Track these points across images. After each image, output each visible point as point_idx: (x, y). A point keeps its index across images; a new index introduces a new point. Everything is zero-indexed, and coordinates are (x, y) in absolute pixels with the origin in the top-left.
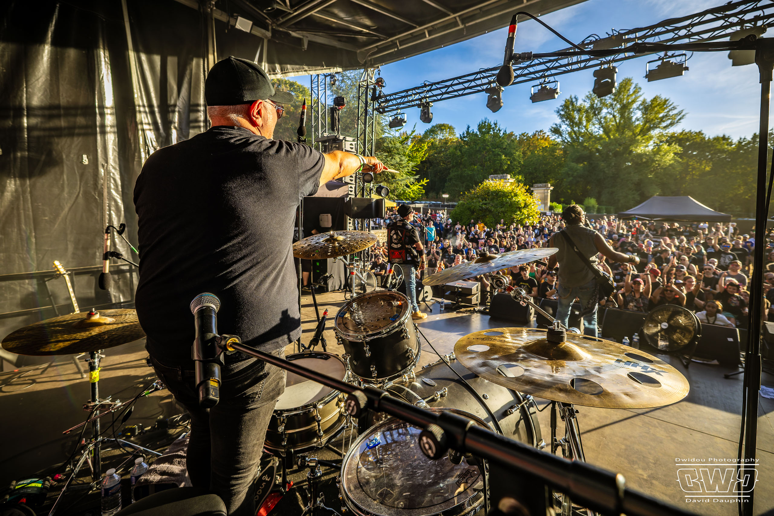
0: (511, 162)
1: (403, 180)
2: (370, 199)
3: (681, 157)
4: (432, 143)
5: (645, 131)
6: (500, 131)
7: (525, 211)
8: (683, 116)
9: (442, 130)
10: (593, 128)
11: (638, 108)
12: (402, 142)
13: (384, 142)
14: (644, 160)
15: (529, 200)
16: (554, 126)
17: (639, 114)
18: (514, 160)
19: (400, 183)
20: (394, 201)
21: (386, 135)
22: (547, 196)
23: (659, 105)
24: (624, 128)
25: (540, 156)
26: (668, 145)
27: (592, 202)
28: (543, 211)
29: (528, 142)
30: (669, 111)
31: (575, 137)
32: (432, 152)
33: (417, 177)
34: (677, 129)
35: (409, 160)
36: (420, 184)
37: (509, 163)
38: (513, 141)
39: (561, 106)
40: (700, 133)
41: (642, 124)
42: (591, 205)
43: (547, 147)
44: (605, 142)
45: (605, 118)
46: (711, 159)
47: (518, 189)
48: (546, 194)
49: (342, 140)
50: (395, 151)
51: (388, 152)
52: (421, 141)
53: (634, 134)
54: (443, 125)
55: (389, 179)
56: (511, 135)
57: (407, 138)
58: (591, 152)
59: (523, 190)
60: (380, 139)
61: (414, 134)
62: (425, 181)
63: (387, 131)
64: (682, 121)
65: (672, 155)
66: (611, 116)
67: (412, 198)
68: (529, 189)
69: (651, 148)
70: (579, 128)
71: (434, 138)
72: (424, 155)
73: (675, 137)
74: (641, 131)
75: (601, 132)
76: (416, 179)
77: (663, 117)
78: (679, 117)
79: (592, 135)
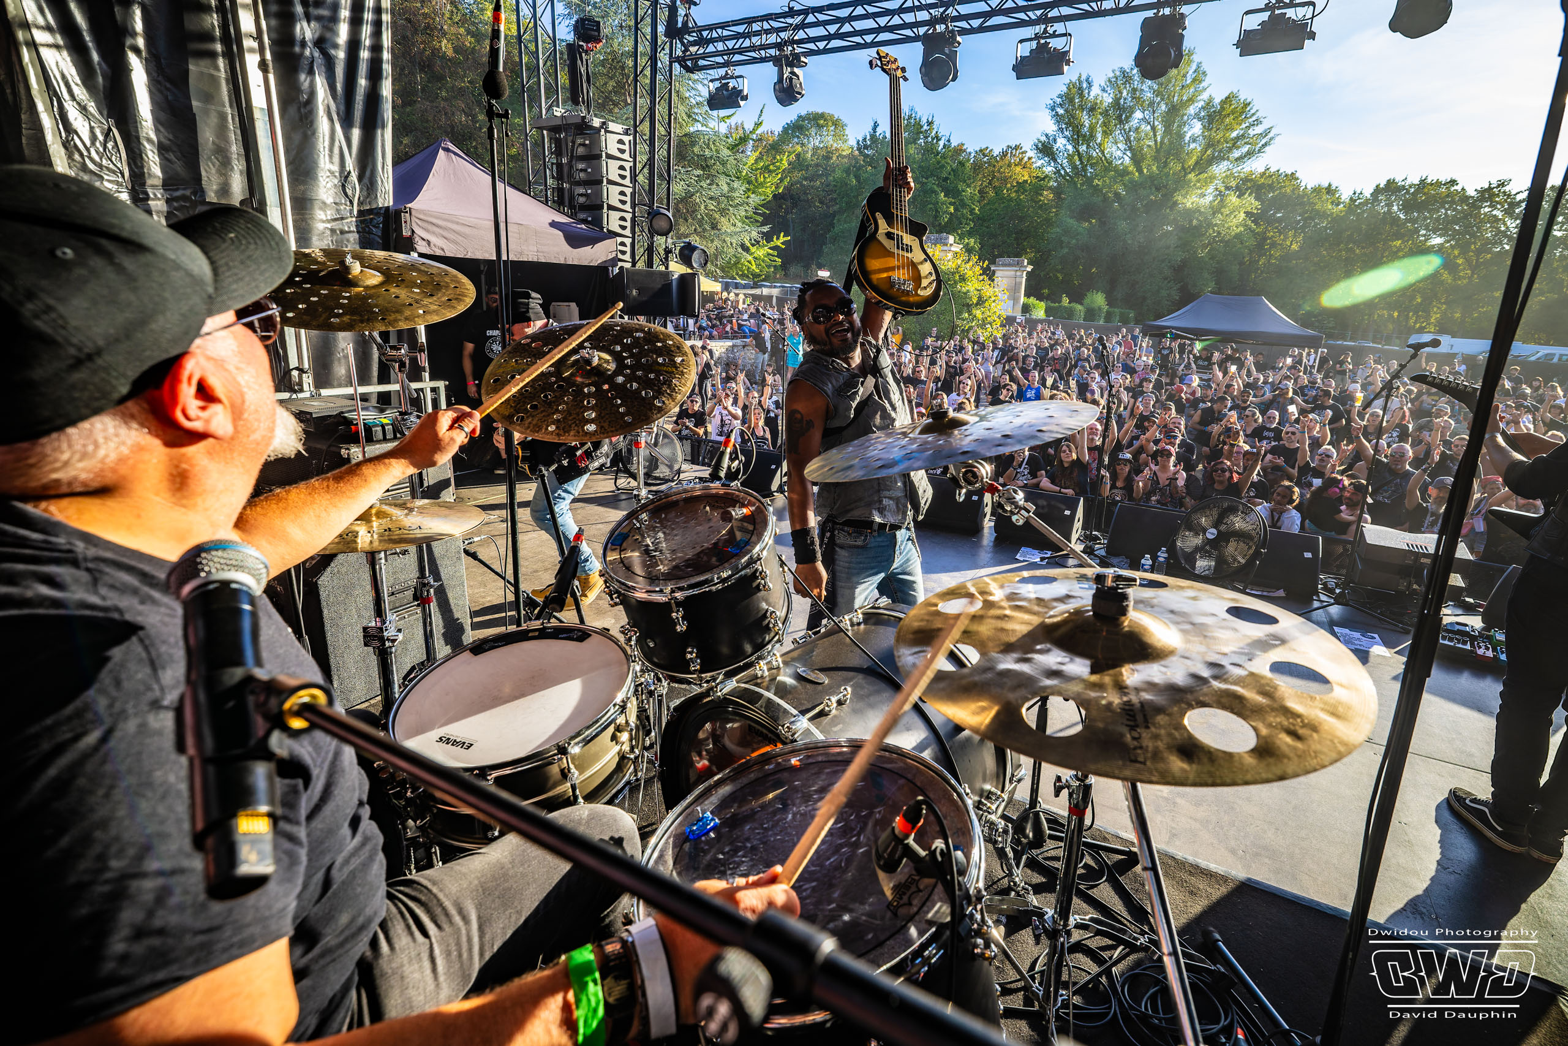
0: (955, 209)
1: (736, 233)
2: (667, 274)
3: (1255, 222)
4: (798, 156)
5: (1203, 165)
7: (978, 313)
8: (1271, 139)
9: (820, 127)
10: (1114, 148)
11: (1197, 116)
12: (733, 148)
13: (693, 144)
14: (1195, 222)
15: (988, 291)
16: (1043, 139)
17: (1196, 128)
18: (964, 205)
19: (728, 239)
20: (716, 280)
21: (698, 127)
22: (1021, 283)
23: (1233, 112)
24: (1168, 153)
25: (1011, 200)
26: (1239, 197)
27: (1099, 299)
28: (1010, 313)
29: (991, 169)
30: (1248, 128)
31: (1081, 166)
32: (798, 175)
33: (766, 229)
34: (1256, 166)
35: (749, 190)
36: (772, 244)
37: (952, 209)
38: (962, 164)
39: (1060, 96)
40: (1293, 176)
41: (1199, 149)
42: (1095, 306)
43: (1026, 181)
44: (1132, 181)
45: (1137, 129)
46: (1303, 228)
47: (968, 266)
48: (1018, 280)
49: (598, 130)
50: (718, 166)
51: (703, 169)
52: (775, 148)
53: (1183, 167)
54: (822, 116)
55: (704, 230)
56: (959, 150)
57: (744, 140)
58: (1105, 199)
59: (978, 269)
60: (685, 135)
61: (759, 131)
62: (782, 239)
63: (701, 119)
64: (1267, 149)
65: (1242, 216)
66: (1149, 127)
67: (755, 275)
68: (988, 268)
69: (1209, 199)
70: (1088, 147)
71: (803, 145)
72: (781, 180)
73: (1252, 180)
74: (1197, 163)
75: (1127, 160)
76: (763, 233)
77: (1238, 138)
78: (1263, 142)
79: (1110, 163)
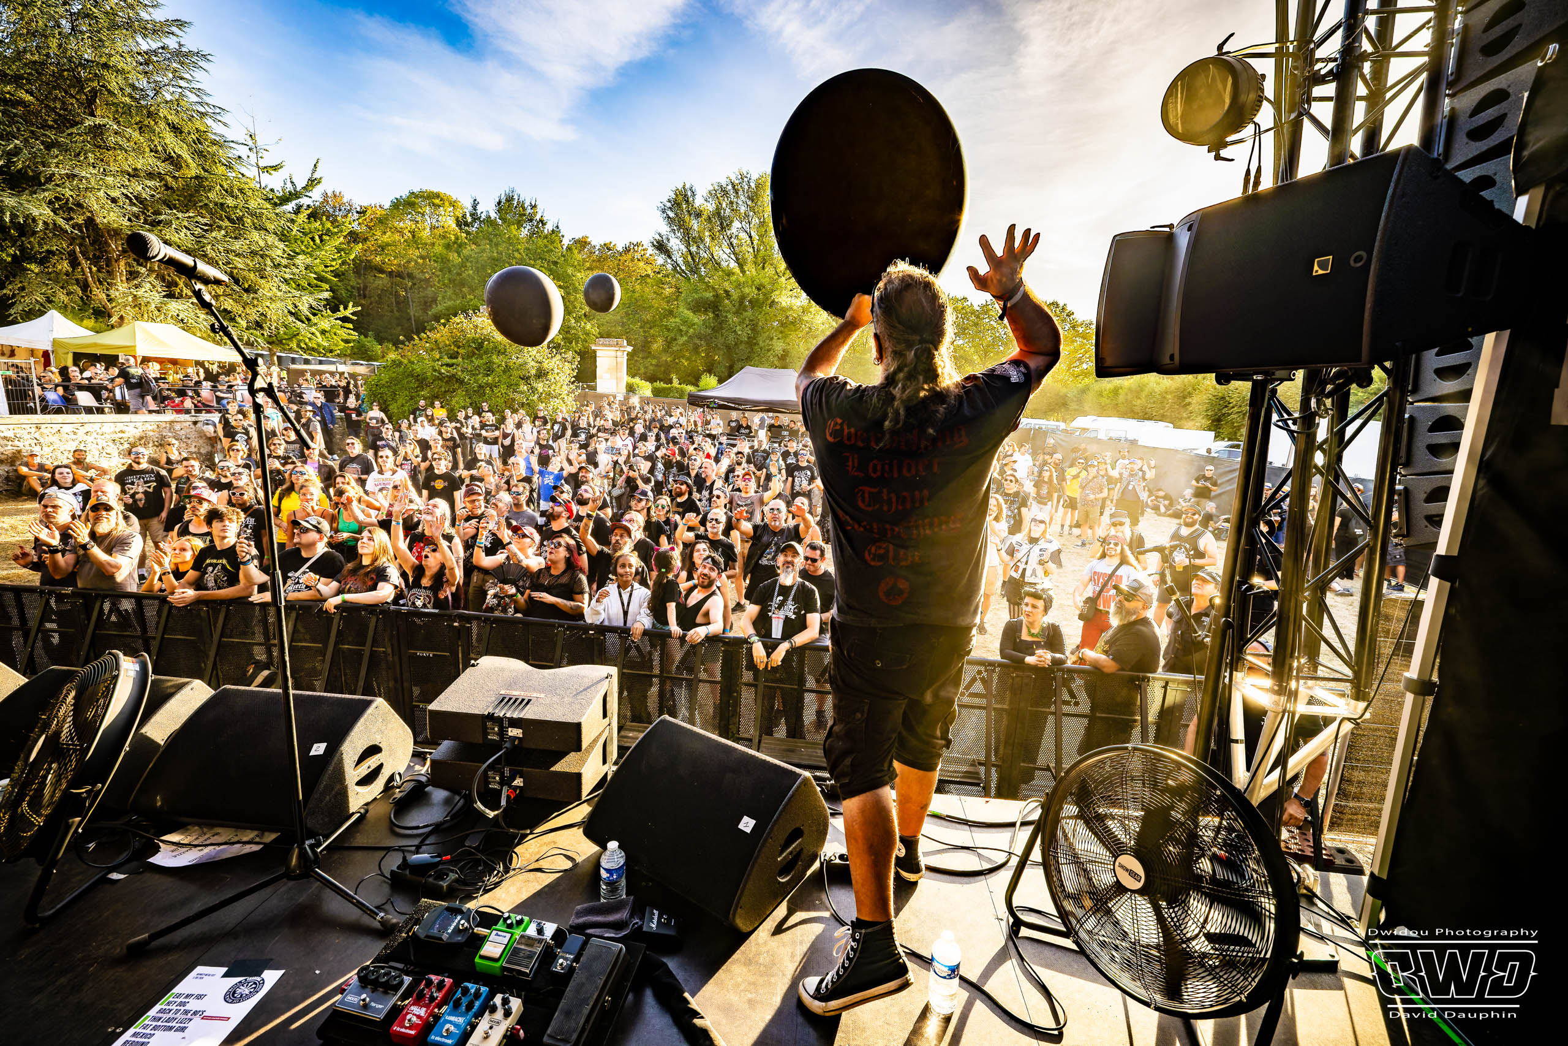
0: (568, 293)
6: (544, 224)
10: (720, 252)
16: (658, 237)
18: (576, 289)
22: (623, 363)
27: (712, 382)
31: (693, 264)
36: (339, 315)
37: (563, 293)
38: (570, 249)
39: (669, 201)
43: (648, 275)
44: (738, 281)
45: (737, 237)
48: (620, 360)
56: (585, 242)
62: (352, 309)
75: (732, 263)
76: (326, 301)
